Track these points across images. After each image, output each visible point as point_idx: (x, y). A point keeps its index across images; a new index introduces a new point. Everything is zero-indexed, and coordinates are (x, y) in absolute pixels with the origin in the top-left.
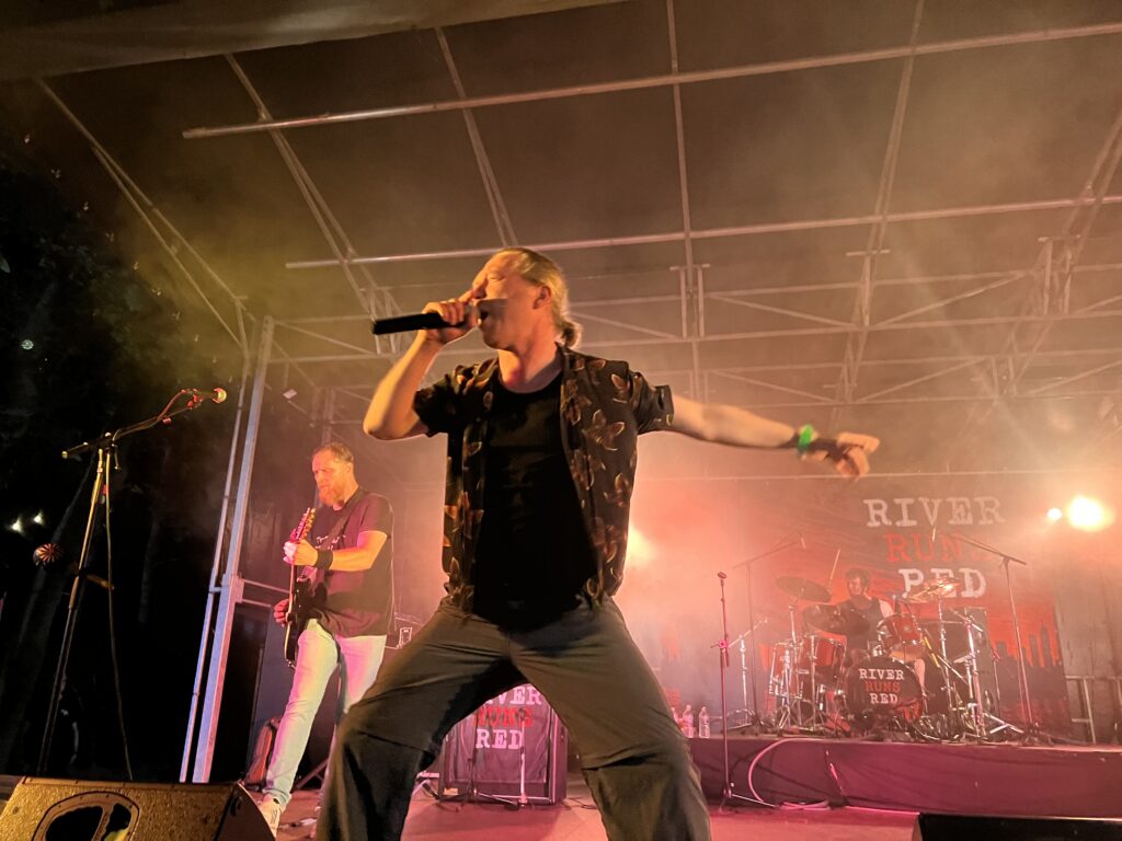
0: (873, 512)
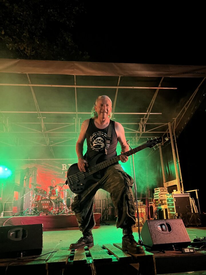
0: (63, 167)
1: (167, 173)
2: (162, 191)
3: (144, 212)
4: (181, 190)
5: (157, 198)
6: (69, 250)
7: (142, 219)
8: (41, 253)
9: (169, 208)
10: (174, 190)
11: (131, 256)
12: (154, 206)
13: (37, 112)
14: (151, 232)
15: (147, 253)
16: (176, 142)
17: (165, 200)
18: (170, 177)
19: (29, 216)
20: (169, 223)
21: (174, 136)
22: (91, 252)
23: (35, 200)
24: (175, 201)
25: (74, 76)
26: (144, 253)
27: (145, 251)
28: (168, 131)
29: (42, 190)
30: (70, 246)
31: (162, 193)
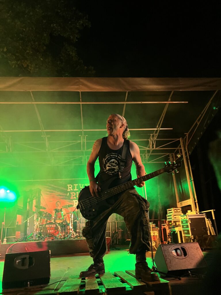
0: (69, 188)
1: (180, 192)
2: (176, 212)
3: (157, 235)
4: (196, 211)
5: (170, 220)
6: (79, 278)
7: (155, 243)
8: (49, 282)
9: (184, 230)
10: (188, 211)
11: (145, 284)
12: (167, 228)
13: (41, 131)
14: (165, 257)
15: (162, 281)
16: (188, 158)
17: (179, 221)
18: (184, 196)
19: (33, 241)
20: (184, 248)
21: (186, 152)
22: (102, 280)
23: (39, 224)
24: (190, 222)
25: (79, 92)
26: (159, 280)
27: (160, 279)
28: (180, 147)
29: (47, 213)
30: (79, 274)
31: (176, 214)
